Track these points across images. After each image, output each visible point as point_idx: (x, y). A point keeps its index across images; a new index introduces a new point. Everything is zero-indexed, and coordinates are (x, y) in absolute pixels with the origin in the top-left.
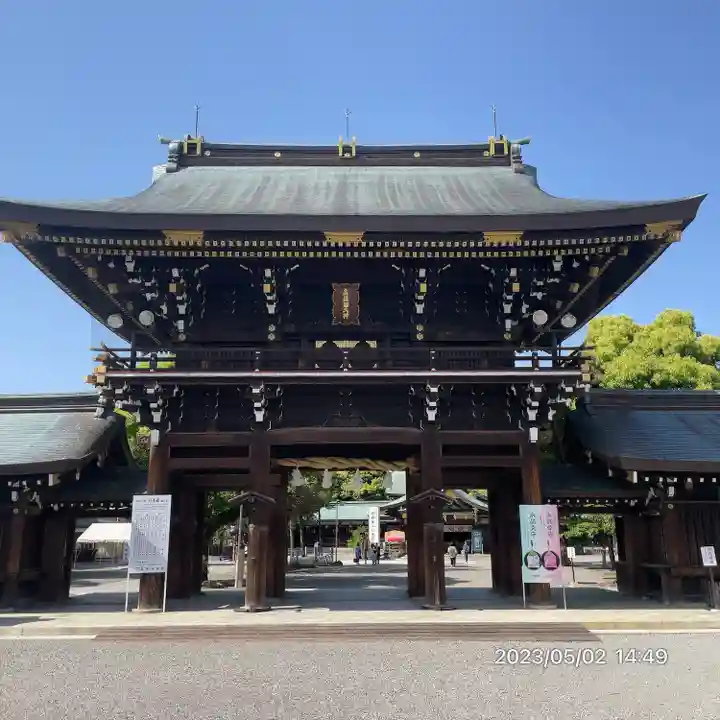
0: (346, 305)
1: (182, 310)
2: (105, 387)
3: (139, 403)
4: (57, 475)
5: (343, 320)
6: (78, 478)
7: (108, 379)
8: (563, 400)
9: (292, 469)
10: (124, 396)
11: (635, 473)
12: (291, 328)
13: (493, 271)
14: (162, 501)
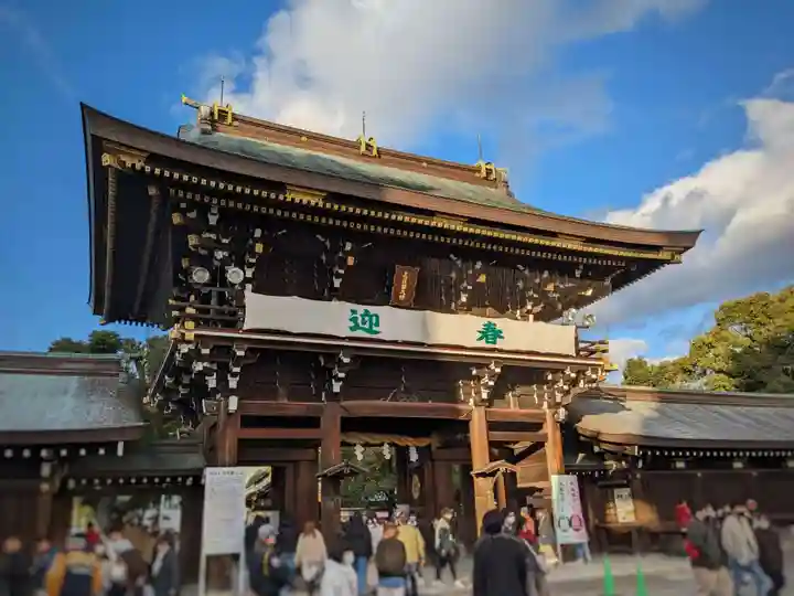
0: (404, 287)
1: (249, 273)
5: (399, 301)
7: (196, 337)
11: (636, 447)
14: (237, 474)
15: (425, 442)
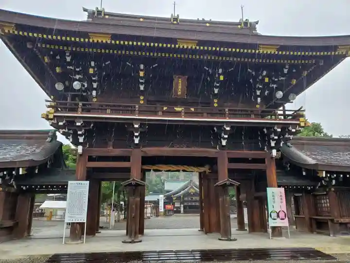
0: (180, 87)
1: (95, 85)
2: (53, 121)
3: (71, 132)
4: (25, 169)
5: (178, 96)
6: (37, 172)
7: (54, 116)
8: (289, 136)
9: (150, 170)
10: (63, 127)
11: (324, 172)
12: (152, 98)
13: (254, 73)
14: (84, 184)
15: (202, 169)
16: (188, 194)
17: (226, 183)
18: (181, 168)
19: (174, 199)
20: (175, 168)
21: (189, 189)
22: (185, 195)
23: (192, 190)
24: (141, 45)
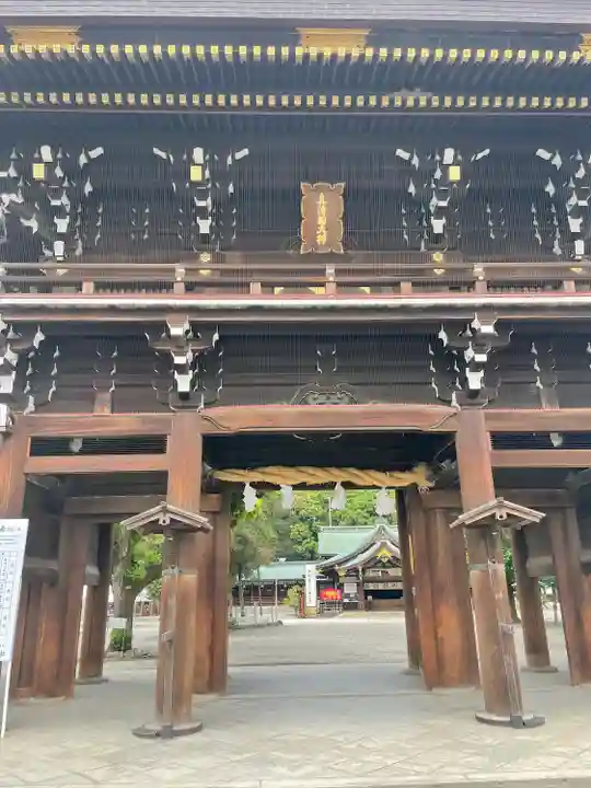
0: (322, 221)
1: (62, 225)
5: (317, 246)
9: (242, 485)
13: (557, 162)
14: (11, 529)
15: (405, 479)
16: (375, 562)
17: (493, 516)
18: (338, 475)
19: (342, 574)
20: (321, 476)
21: (379, 550)
22: (367, 565)
23: (384, 552)
24: (179, 54)
